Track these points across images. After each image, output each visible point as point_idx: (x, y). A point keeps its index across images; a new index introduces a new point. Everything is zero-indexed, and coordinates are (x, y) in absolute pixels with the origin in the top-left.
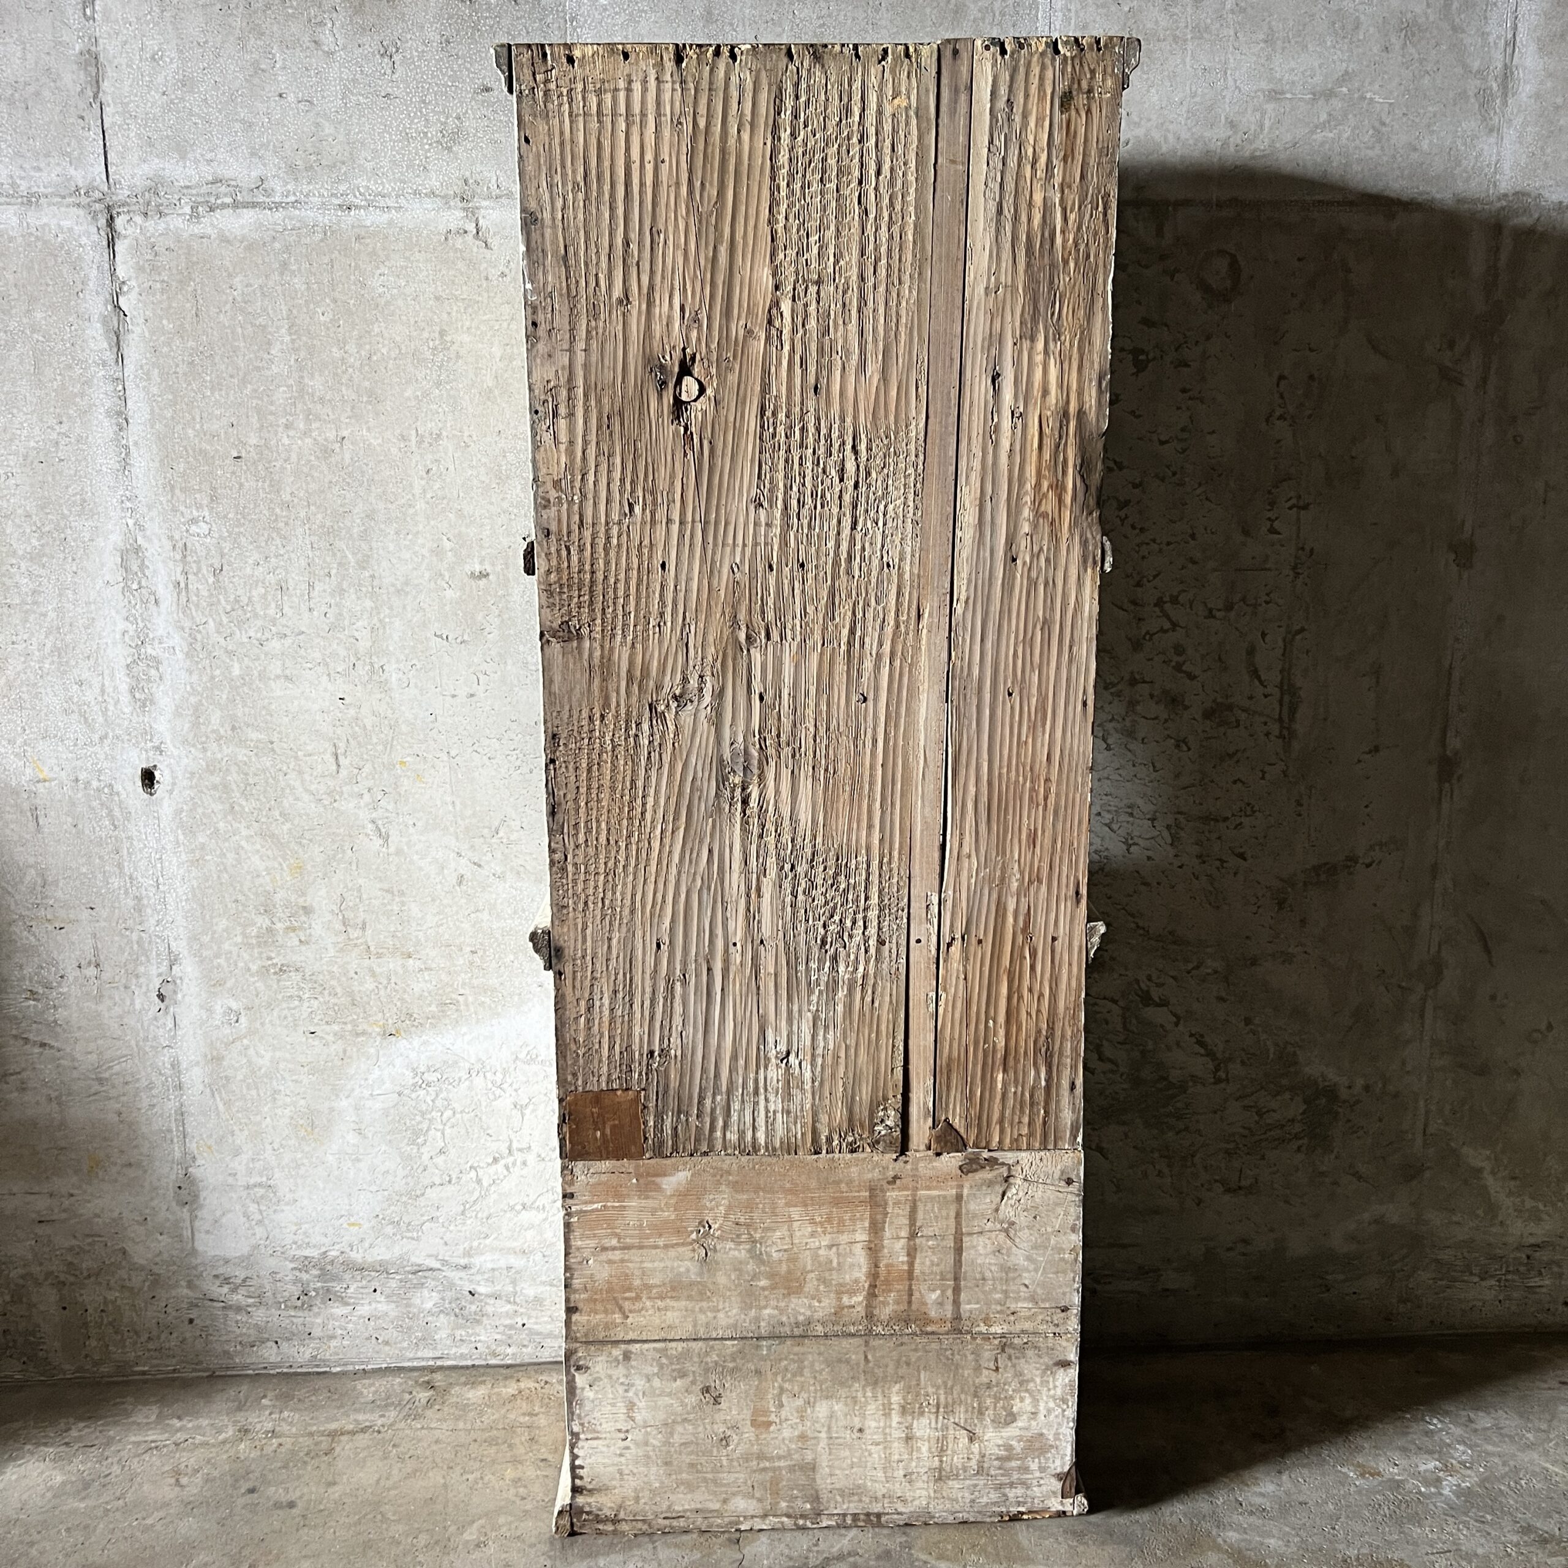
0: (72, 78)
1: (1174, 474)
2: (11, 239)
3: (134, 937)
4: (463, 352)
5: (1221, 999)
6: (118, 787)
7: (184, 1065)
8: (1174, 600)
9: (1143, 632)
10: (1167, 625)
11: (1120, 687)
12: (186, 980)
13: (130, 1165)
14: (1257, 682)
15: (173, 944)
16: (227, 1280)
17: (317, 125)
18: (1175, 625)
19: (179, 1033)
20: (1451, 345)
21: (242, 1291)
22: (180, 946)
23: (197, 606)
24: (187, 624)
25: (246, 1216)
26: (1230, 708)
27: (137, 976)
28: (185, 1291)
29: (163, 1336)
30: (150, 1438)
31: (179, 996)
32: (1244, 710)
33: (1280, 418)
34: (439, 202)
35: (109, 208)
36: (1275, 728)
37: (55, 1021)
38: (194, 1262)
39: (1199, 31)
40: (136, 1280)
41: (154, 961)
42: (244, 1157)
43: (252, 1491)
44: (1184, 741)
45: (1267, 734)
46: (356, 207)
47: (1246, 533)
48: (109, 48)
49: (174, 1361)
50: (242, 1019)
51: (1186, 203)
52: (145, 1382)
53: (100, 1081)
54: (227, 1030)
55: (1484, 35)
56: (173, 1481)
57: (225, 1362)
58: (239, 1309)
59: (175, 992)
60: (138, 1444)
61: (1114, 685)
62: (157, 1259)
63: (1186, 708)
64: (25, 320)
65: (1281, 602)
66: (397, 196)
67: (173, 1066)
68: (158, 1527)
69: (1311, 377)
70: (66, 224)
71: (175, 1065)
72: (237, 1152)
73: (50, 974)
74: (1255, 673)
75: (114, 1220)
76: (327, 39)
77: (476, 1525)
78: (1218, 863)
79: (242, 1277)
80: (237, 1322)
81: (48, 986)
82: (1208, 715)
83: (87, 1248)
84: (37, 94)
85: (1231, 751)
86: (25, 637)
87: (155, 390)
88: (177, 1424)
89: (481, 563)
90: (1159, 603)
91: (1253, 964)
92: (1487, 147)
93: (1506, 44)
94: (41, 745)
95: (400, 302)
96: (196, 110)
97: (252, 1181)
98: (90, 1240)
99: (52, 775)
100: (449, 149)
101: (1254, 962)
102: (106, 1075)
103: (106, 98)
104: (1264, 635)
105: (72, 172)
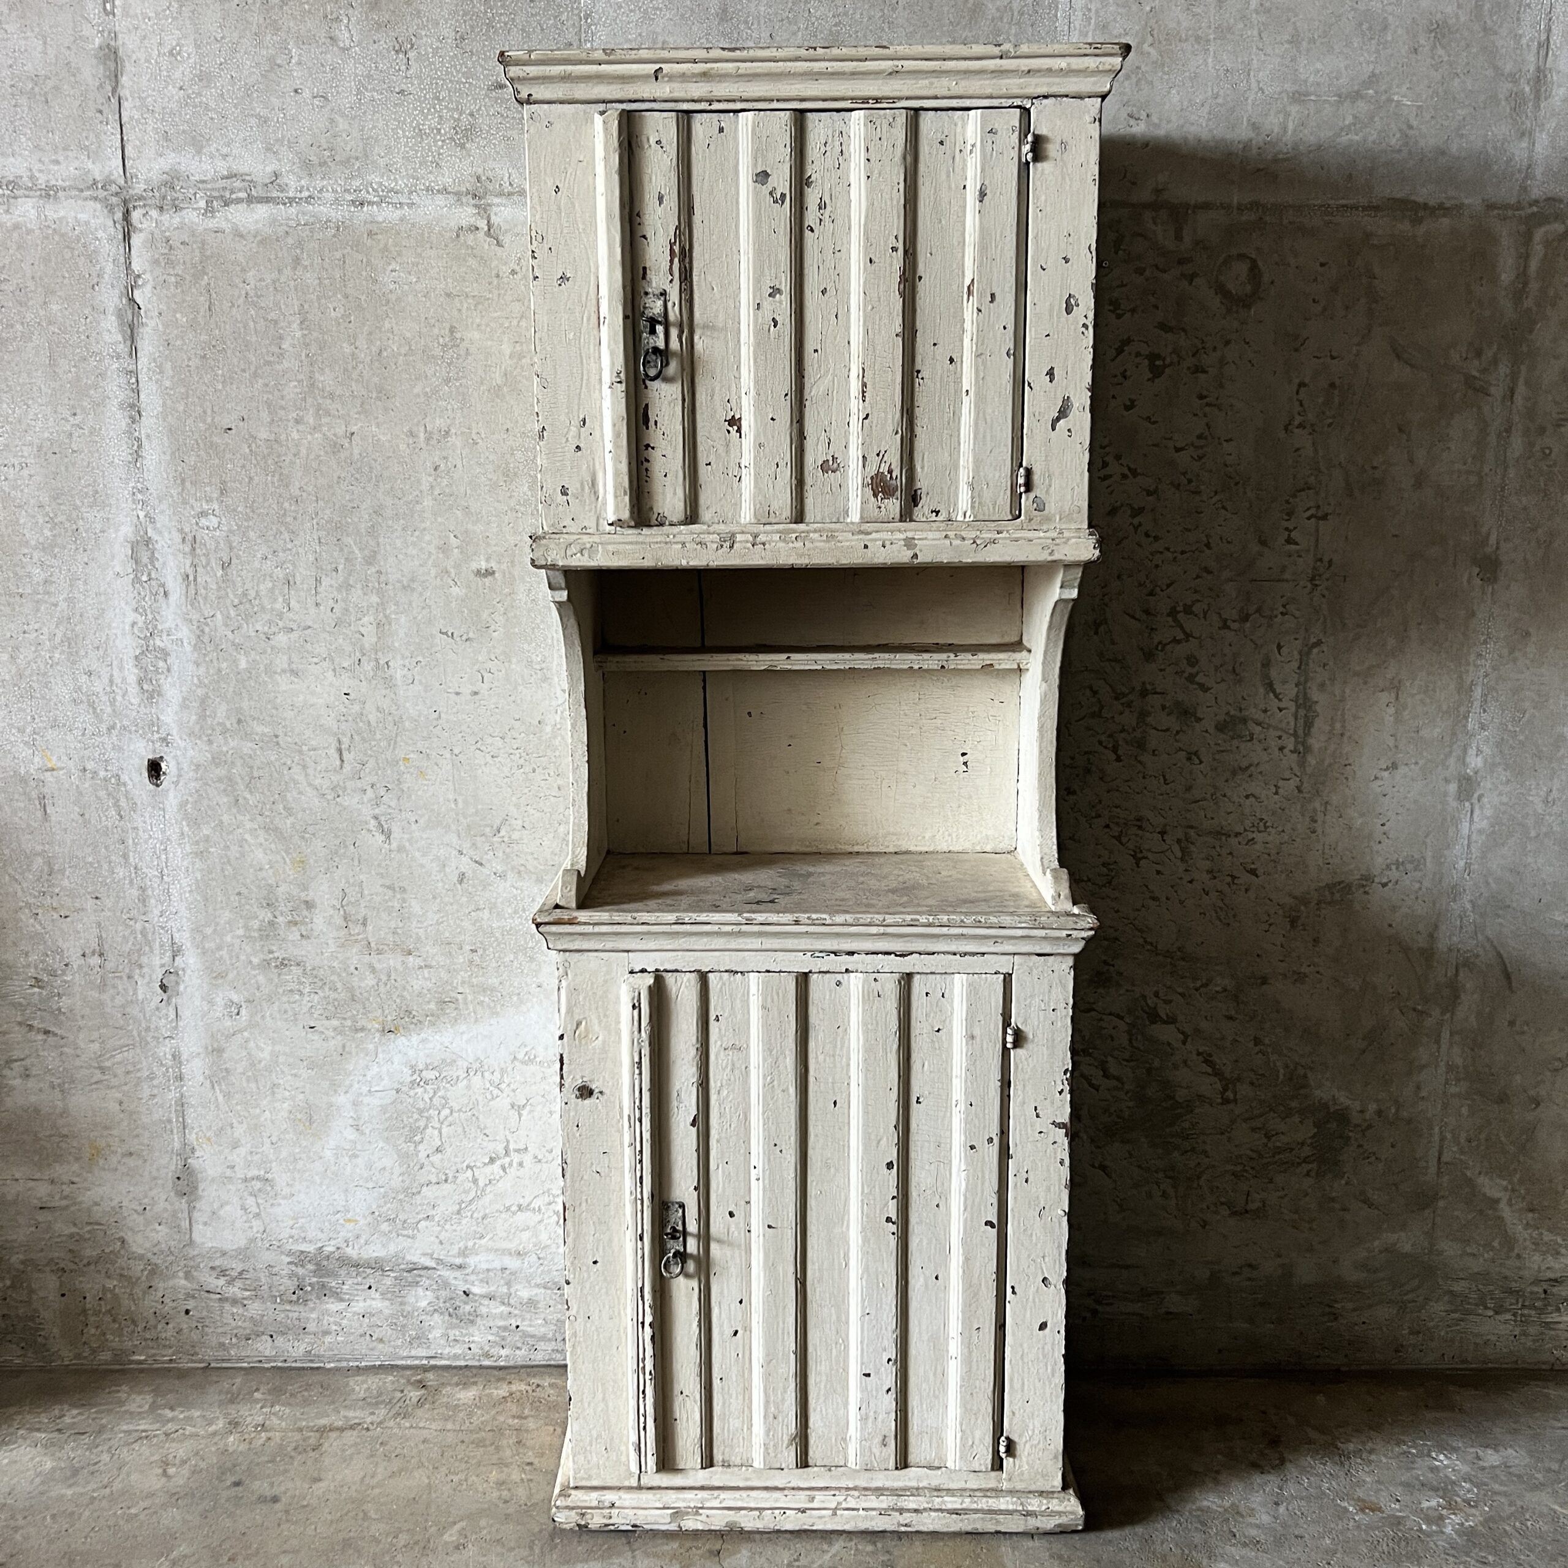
0: (91, 72)
1: (1190, 481)
2: (29, 232)
3: (138, 926)
4: (472, 350)
5: (1230, 1018)
6: (125, 778)
7: (184, 1057)
8: (1188, 610)
9: (1156, 641)
10: (1180, 636)
11: (1131, 697)
12: (189, 972)
13: (131, 1154)
14: (1271, 695)
15: (176, 936)
16: (223, 1273)
17: (332, 121)
18: (1188, 636)
19: (181, 1024)
20: (1479, 354)
21: (239, 1284)
22: (184, 938)
23: (205, 598)
24: (195, 616)
25: (244, 1208)
26: (1244, 721)
27: (141, 967)
28: (183, 1282)
29: (160, 1327)
30: (142, 1427)
31: (182, 988)
32: (1259, 724)
33: (1300, 426)
34: (452, 199)
35: (125, 202)
36: (1290, 743)
37: (59, 1009)
38: (193, 1252)
39: (1223, 32)
40: (137, 1268)
41: (157, 952)
42: (242, 1151)
43: (237, 1484)
44: (1196, 753)
45: (1281, 749)
46: (369, 203)
47: (1263, 543)
48: (128, 43)
49: (170, 1351)
50: (243, 1012)
51: (1206, 206)
52: (142, 1371)
53: (103, 1070)
54: (228, 1023)
55: (1517, 38)
56: (160, 1471)
57: (221, 1354)
58: (235, 1302)
59: (177, 983)
60: (128, 1432)
61: (1124, 695)
62: (155, 1250)
63: (1199, 720)
64: (42, 313)
65: (1297, 614)
66: (411, 193)
67: (174, 1056)
68: (142, 1517)
69: (1332, 385)
70: (83, 217)
71: (177, 1056)
72: (236, 1145)
73: (52, 962)
74: (1270, 687)
75: (113, 1208)
76: (343, 36)
77: (458, 1527)
78: (1229, 879)
79: (239, 1270)
80: (233, 1314)
81: (53, 974)
82: (1221, 728)
83: (87, 1236)
84: (56, 88)
85: (1244, 764)
86: (36, 626)
87: (168, 383)
88: (169, 1414)
89: (488, 560)
90: (1173, 613)
91: (1263, 983)
92: (1519, 151)
93: (1540, 46)
94: (50, 734)
95: (410, 298)
96: (212, 105)
97: (249, 1175)
98: (89, 1228)
99: (59, 764)
100: (462, 146)
101: (1264, 981)
102: (107, 1064)
103: (124, 92)
104: (1279, 647)
105: (90, 165)
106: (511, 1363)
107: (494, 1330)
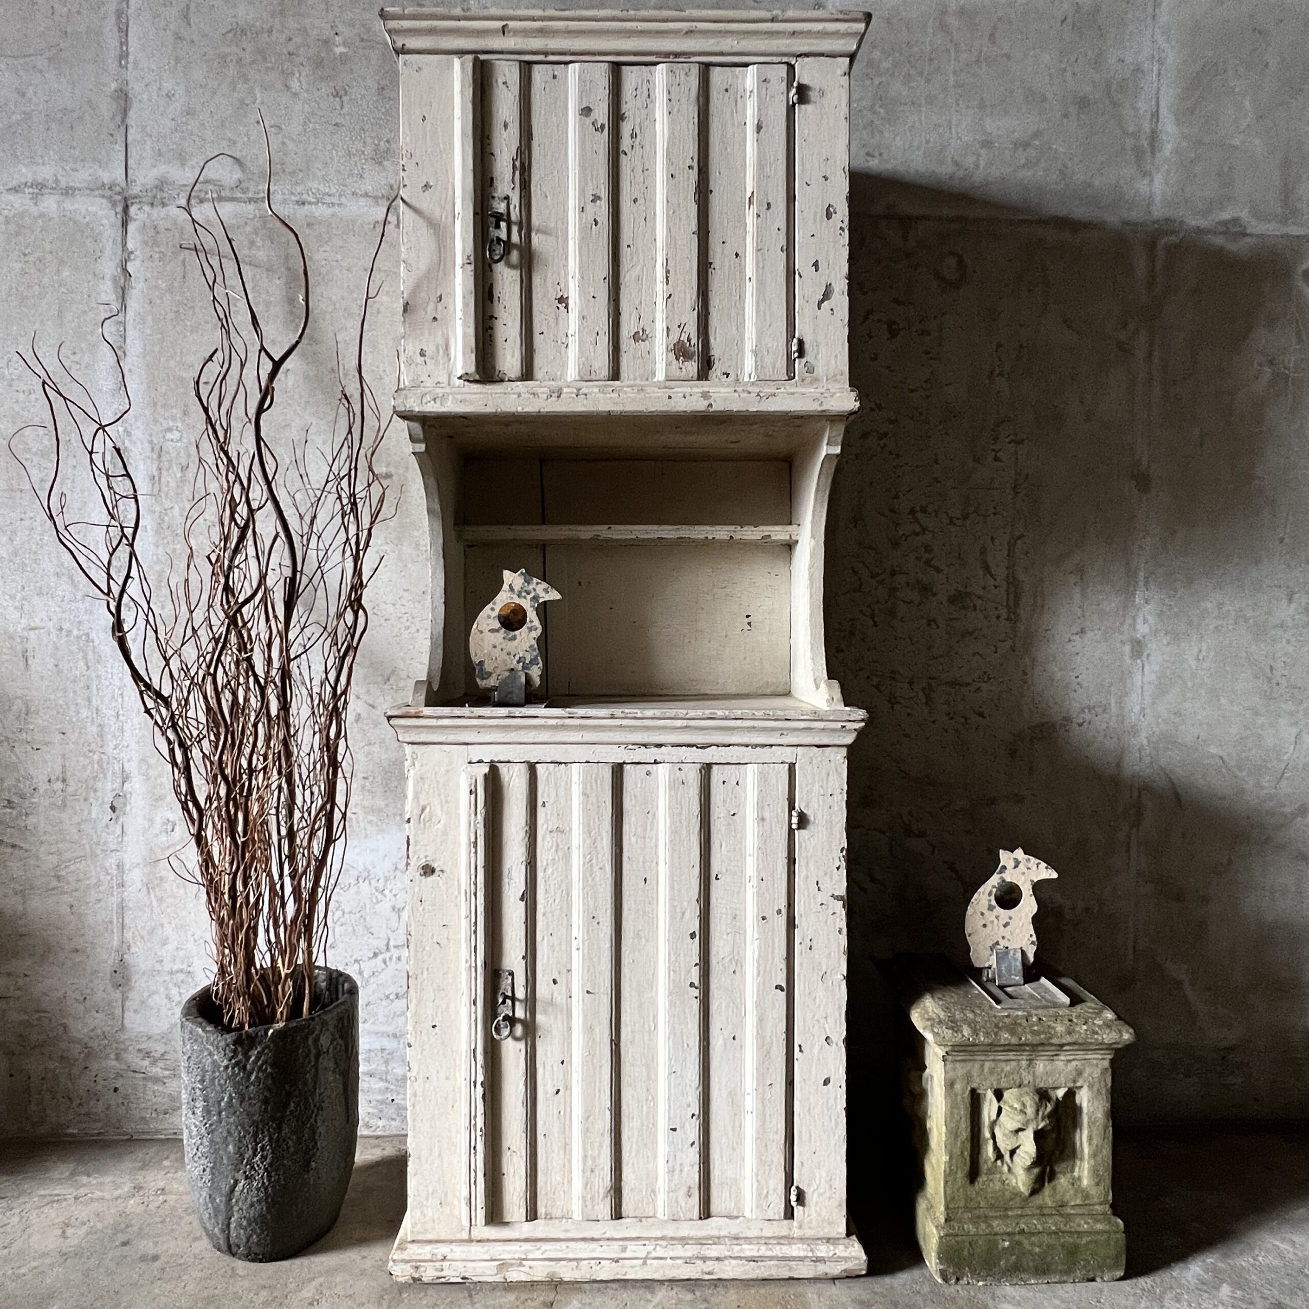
0: (106, 107)
1: (921, 414)
2: (51, 219)
3: (96, 757)
4: (383, 309)
5: (968, 832)
6: (93, 635)
7: (127, 867)
8: (924, 510)
9: (901, 533)
10: (918, 530)
11: (883, 576)
12: (134, 795)
13: (77, 951)
14: (988, 576)
15: (126, 764)
16: (148, 1054)
17: (283, 143)
18: (924, 529)
19: (125, 838)
20: (1125, 325)
21: (161, 1064)
22: (132, 767)
23: (167, 495)
24: (158, 509)
25: (168, 997)
26: (969, 595)
27: (95, 791)
28: (114, 1063)
29: (92, 1103)
30: (56, 1192)
31: (128, 808)
32: (980, 597)
33: (1000, 375)
34: (370, 201)
35: (125, 199)
36: (1004, 613)
37: (26, 827)
38: (123, 1037)
39: (930, 100)
40: (76, 1049)
41: (109, 779)
42: (170, 947)
43: (124, 1244)
44: (934, 621)
45: (998, 617)
46: (309, 203)
47: (977, 460)
48: (136, 88)
49: (100, 1125)
50: (177, 828)
51: (924, 218)
52: (74, 1142)
53: (58, 878)
54: (164, 838)
55: (1136, 109)
56: (59, 1232)
57: (141, 1127)
58: (157, 1080)
59: (125, 805)
60: (44, 1196)
61: (878, 574)
62: (92, 1034)
63: (934, 595)
64: (55, 278)
65: (1005, 514)
66: (340, 196)
67: (118, 866)
68: (29, 1276)
69: (1021, 346)
70: (92, 209)
71: (120, 866)
72: (164, 943)
73: (24, 787)
74: (987, 569)
75: (59, 999)
76: (295, 85)
78: (963, 720)
79: (162, 1051)
80: (154, 1091)
81: (23, 797)
82: (952, 600)
83: (36, 1022)
84: (80, 118)
85: (970, 630)
86: (32, 515)
87: (148, 331)
88: (85, 1179)
90: (912, 511)
91: (993, 803)
92: (1142, 186)
93: (1152, 116)
94: (36, 600)
95: (337, 272)
96: (196, 131)
97: (175, 968)
98: (38, 1015)
99: (41, 624)
100: (380, 163)
101: (993, 801)
102: (63, 873)
103: (130, 122)
104: (992, 539)
105: (100, 172)
106: (387, 1133)
107: (374, 1103)
